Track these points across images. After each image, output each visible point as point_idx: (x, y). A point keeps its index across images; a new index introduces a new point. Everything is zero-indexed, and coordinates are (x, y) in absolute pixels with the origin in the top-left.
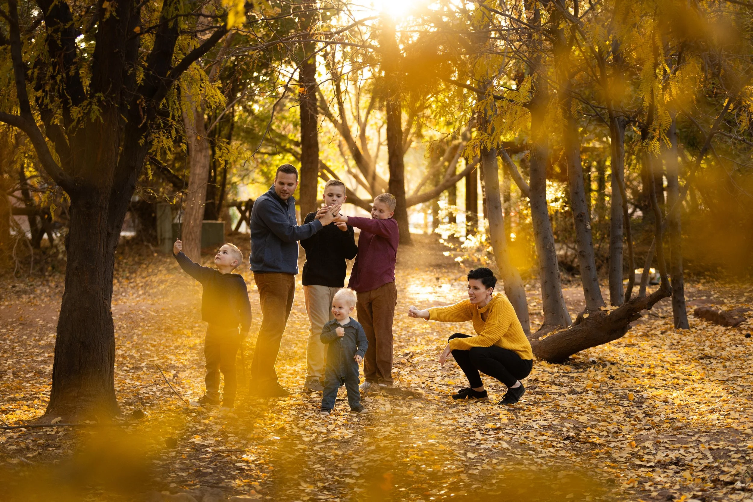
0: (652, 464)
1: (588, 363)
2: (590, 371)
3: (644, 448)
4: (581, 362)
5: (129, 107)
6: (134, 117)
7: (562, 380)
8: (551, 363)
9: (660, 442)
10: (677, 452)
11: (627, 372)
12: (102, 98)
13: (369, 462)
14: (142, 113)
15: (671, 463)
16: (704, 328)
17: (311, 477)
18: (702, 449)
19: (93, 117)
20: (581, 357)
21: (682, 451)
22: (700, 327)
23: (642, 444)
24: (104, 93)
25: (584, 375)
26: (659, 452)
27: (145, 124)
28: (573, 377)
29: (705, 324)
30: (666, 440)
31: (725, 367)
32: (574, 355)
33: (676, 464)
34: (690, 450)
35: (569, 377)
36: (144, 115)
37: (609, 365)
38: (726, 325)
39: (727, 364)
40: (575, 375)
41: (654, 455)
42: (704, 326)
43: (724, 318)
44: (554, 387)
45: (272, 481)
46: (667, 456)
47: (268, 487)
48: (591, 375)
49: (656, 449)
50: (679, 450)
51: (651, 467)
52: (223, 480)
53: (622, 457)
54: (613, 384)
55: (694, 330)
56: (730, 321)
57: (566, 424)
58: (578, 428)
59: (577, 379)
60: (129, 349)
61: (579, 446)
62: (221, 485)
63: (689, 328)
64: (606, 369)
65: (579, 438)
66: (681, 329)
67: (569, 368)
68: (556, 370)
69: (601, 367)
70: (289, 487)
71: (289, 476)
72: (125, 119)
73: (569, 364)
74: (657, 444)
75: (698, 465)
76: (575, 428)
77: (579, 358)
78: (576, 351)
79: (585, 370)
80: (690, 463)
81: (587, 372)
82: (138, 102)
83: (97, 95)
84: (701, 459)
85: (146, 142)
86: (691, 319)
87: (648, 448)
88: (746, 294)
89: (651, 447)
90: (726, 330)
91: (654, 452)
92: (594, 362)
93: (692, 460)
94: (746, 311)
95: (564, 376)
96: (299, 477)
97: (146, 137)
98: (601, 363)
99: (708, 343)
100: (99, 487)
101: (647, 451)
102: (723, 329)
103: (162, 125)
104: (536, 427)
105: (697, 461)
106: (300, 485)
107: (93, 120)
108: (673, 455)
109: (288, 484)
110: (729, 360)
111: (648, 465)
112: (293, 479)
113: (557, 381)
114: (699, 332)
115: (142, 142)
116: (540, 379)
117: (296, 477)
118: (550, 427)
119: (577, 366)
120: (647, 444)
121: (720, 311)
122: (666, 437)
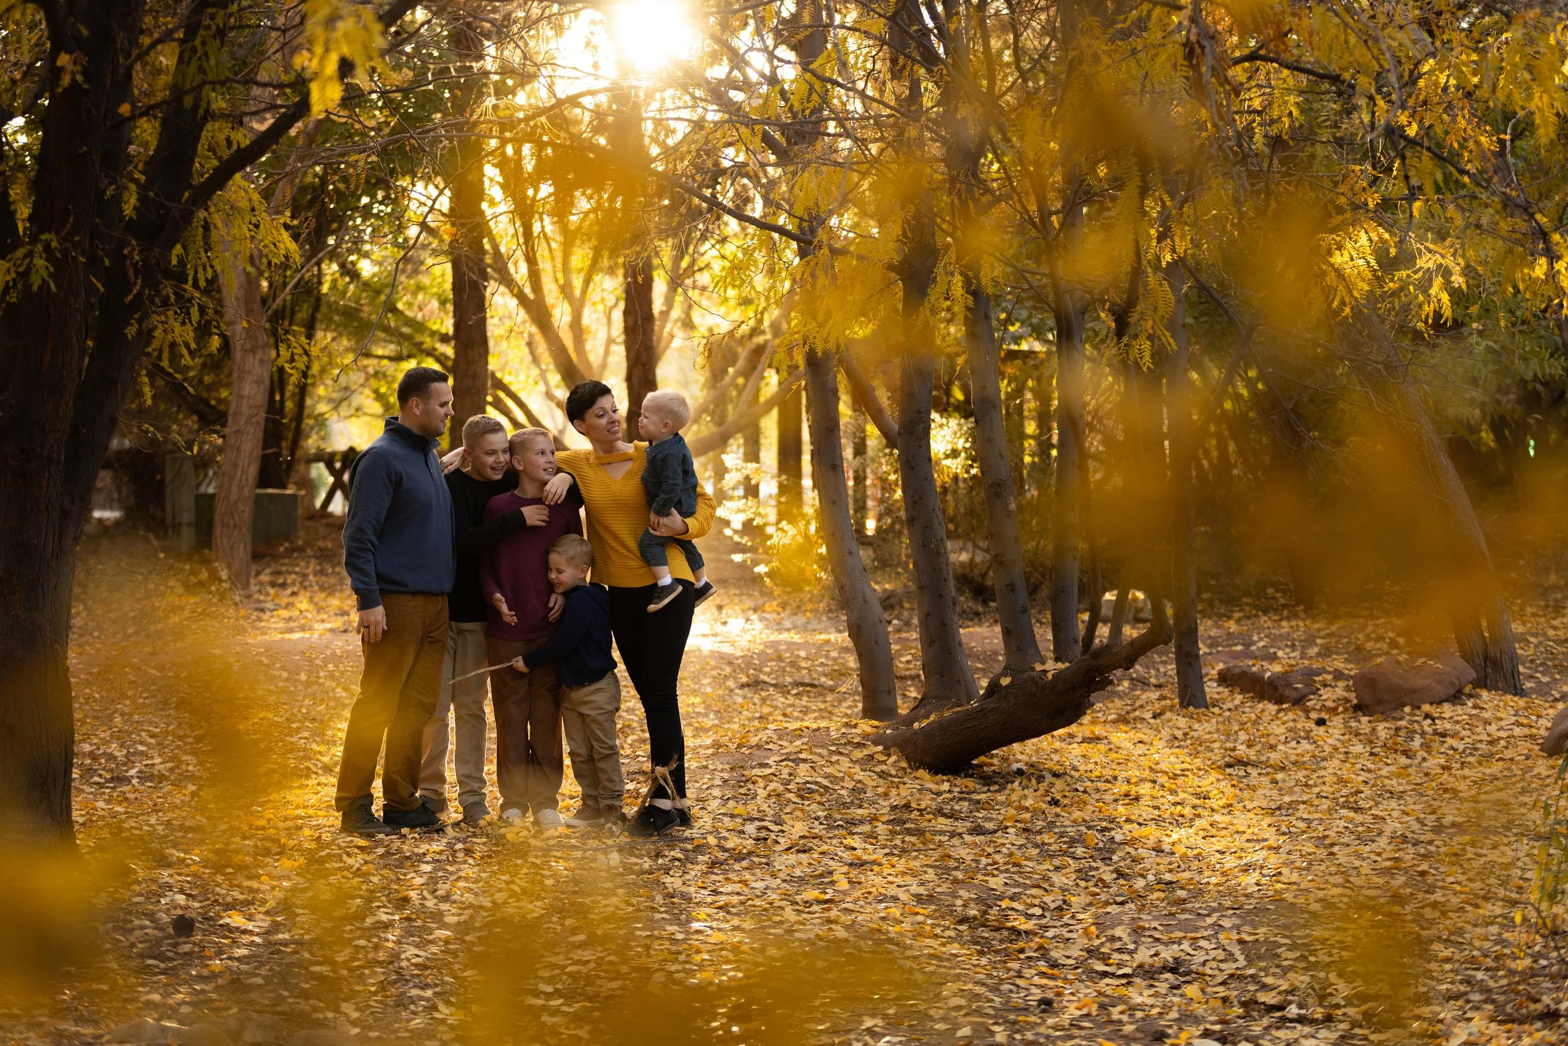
0: (1128, 971)
1: (1008, 773)
2: (1013, 790)
3: (1113, 939)
4: (994, 772)
5: (107, 262)
6: (117, 281)
7: (957, 807)
8: (936, 773)
9: (1144, 929)
10: (1175, 947)
11: (1085, 792)
12: (54, 244)
13: (573, 964)
14: (131, 274)
15: (1165, 968)
16: (1236, 708)
17: (458, 995)
18: (1225, 942)
19: (36, 282)
20: (995, 761)
21: (1186, 946)
22: (1230, 705)
23: (1110, 932)
24: (57, 234)
25: (1001, 798)
26: (1142, 948)
27: (139, 294)
28: (978, 802)
29: (1239, 698)
30: (1155, 924)
31: (1275, 782)
32: (982, 758)
33: (1174, 970)
34: (1202, 943)
35: (970, 800)
36: (136, 277)
37: (1049, 778)
38: (1279, 701)
39: (1280, 776)
40: (983, 796)
41: (1131, 953)
42: (1237, 702)
43: (1276, 688)
44: (941, 820)
45: (381, 1002)
46: (1156, 954)
47: (372, 1013)
48: (1014, 797)
49: (1135, 942)
50: (1180, 944)
51: (1124, 976)
52: (286, 997)
53: (1068, 957)
54: (1057, 815)
55: (1216, 710)
56: (1288, 692)
57: (961, 892)
58: (987, 900)
59: (987, 806)
61: (986, 935)
62: (279, 1009)
63: (1207, 707)
64: (1043, 786)
65: (987, 920)
66: (1191, 708)
67: (971, 783)
68: (946, 786)
69: (1034, 781)
70: (414, 1013)
71: (415, 992)
72: (99, 285)
73: (971, 776)
74: (1137, 931)
75: (1216, 972)
76: (979, 900)
77: (992, 765)
78: (986, 750)
79: (1002, 788)
80: (1201, 969)
81: (1007, 792)
82: (126, 251)
83: (43, 237)
84: (1221, 961)
85: (140, 332)
86: (1212, 689)
87: (1120, 939)
88: (1319, 641)
89: (1126, 939)
90: (1279, 711)
91: (1131, 946)
92: (1020, 772)
93: (1204, 963)
94: (1319, 675)
95: (961, 799)
96: (435, 994)
97: (140, 322)
98: (1033, 774)
99: (1243, 736)
100: (38, 1012)
101: (1118, 945)
102: (1272, 708)
103: (173, 297)
104: (903, 896)
105: (1214, 964)
106: (437, 1009)
107: (35, 288)
108: (1168, 954)
109: (412, 1007)
110: (1283, 769)
111: (1120, 972)
112: (422, 998)
113: (947, 809)
114: (1227, 714)
115: (131, 331)
116: (914, 805)
117: (429, 993)
118: (931, 898)
119: (987, 780)
120: (1118, 932)
121: (1268, 674)
122: (1156, 918)
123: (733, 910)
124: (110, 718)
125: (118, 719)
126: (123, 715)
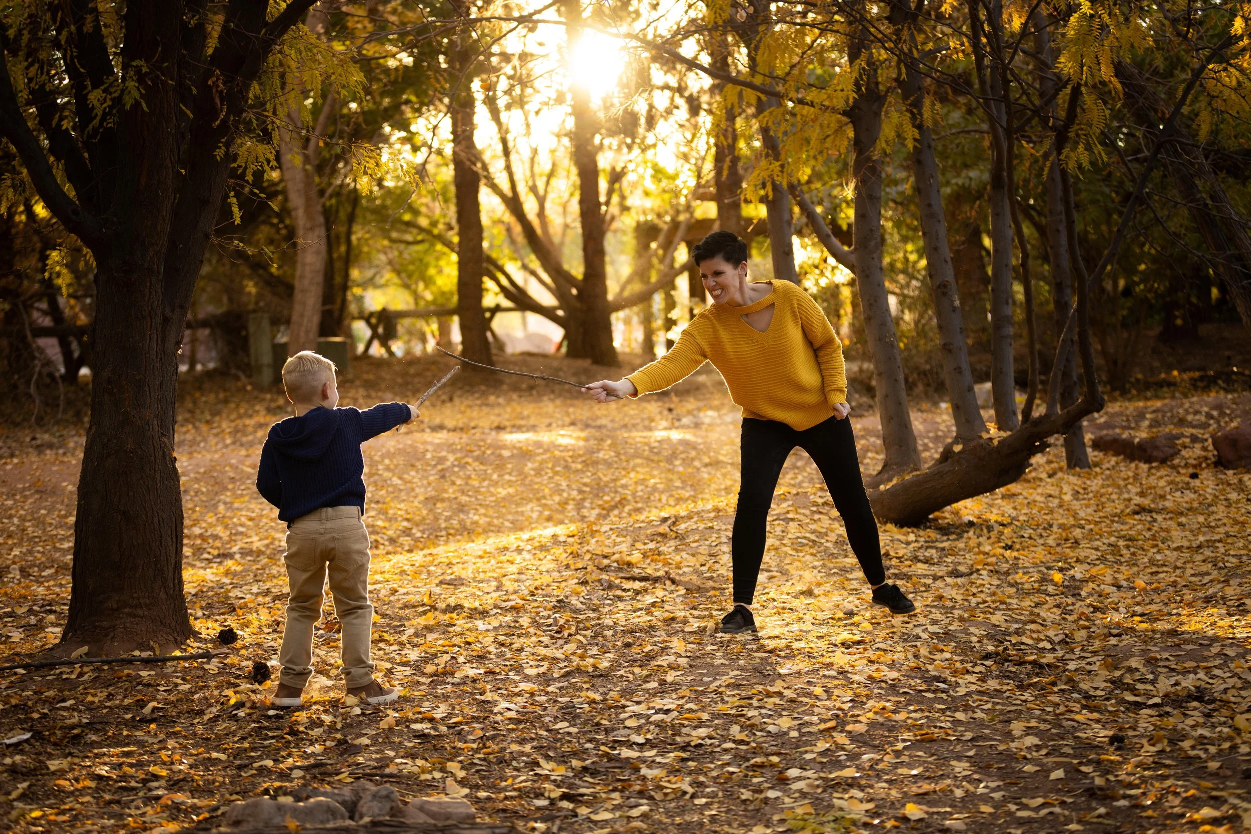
0: (1157, 700)
1: (961, 525)
2: (969, 538)
3: (1130, 670)
4: (949, 524)
5: (195, 91)
6: (206, 110)
7: (927, 554)
8: (902, 527)
9: (1156, 660)
10: (1192, 676)
11: (1030, 538)
12: (144, 70)
13: (656, 713)
14: (218, 101)
15: (1191, 697)
16: (1113, 467)
17: (556, 749)
18: (1238, 670)
19: (128, 103)
20: (947, 515)
21: (1201, 675)
22: (1108, 465)
23: (1126, 664)
24: (147, 61)
25: (961, 545)
26: (1161, 678)
27: (224, 122)
28: (943, 549)
29: (1113, 460)
30: (1166, 655)
31: (1181, 525)
32: (937, 514)
33: (1199, 699)
34: (1216, 672)
35: (936, 548)
36: (222, 104)
37: (997, 528)
38: (1148, 460)
39: (1183, 520)
40: (946, 545)
41: (1153, 682)
42: (1113, 463)
43: (1145, 451)
44: (920, 565)
45: (484, 760)
46: (1177, 684)
47: (477, 771)
48: (972, 543)
49: (1152, 673)
50: (1196, 674)
51: (1155, 705)
52: (392, 760)
53: (1096, 689)
54: (1016, 558)
55: (1097, 470)
56: (1155, 453)
57: (972, 630)
58: (997, 635)
59: (952, 552)
60: (211, 525)
61: (1013, 669)
62: (387, 771)
63: (1089, 467)
64: (994, 534)
65: (1009, 655)
66: (1078, 469)
67: (933, 534)
68: (912, 537)
69: (985, 530)
70: (517, 769)
71: (515, 747)
72: (188, 112)
73: (930, 528)
74: (1151, 662)
75: (1239, 700)
76: (989, 636)
77: (945, 518)
78: (940, 507)
79: (960, 536)
80: (1224, 697)
81: (964, 540)
82: (210, 82)
83: (134, 64)
84: (1241, 689)
85: (227, 153)
86: (1092, 454)
87: (1137, 670)
89: (1143, 670)
90: (1150, 468)
91: (1150, 677)
92: (971, 524)
93: (1225, 691)
94: (1178, 439)
95: (927, 547)
96: (532, 748)
97: (228, 145)
98: (981, 526)
99: (1134, 489)
101: (1137, 676)
102: (1144, 467)
103: (255, 122)
104: (925, 636)
105: (1234, 692)
106: (538, 764)
107: (128, 107)
108: (1188, 682)
109: (514, 763)
110: (1182, 514)
111: (1150, 702)
112: (522, 754)
113: (920, 554)
114: (1108, 472)
115: (220, 153)
116: (892, 554)
117: (527, 748)
118: (948, 635)
119: (945, 530)
120: (1134, 663)
121: (1137, 440)
122: (1164, 649)
123: (783, 654)
124: (215, 506)
125: (221, 508)
126: (225, 503)
